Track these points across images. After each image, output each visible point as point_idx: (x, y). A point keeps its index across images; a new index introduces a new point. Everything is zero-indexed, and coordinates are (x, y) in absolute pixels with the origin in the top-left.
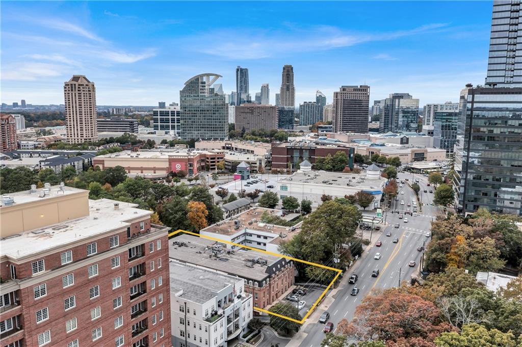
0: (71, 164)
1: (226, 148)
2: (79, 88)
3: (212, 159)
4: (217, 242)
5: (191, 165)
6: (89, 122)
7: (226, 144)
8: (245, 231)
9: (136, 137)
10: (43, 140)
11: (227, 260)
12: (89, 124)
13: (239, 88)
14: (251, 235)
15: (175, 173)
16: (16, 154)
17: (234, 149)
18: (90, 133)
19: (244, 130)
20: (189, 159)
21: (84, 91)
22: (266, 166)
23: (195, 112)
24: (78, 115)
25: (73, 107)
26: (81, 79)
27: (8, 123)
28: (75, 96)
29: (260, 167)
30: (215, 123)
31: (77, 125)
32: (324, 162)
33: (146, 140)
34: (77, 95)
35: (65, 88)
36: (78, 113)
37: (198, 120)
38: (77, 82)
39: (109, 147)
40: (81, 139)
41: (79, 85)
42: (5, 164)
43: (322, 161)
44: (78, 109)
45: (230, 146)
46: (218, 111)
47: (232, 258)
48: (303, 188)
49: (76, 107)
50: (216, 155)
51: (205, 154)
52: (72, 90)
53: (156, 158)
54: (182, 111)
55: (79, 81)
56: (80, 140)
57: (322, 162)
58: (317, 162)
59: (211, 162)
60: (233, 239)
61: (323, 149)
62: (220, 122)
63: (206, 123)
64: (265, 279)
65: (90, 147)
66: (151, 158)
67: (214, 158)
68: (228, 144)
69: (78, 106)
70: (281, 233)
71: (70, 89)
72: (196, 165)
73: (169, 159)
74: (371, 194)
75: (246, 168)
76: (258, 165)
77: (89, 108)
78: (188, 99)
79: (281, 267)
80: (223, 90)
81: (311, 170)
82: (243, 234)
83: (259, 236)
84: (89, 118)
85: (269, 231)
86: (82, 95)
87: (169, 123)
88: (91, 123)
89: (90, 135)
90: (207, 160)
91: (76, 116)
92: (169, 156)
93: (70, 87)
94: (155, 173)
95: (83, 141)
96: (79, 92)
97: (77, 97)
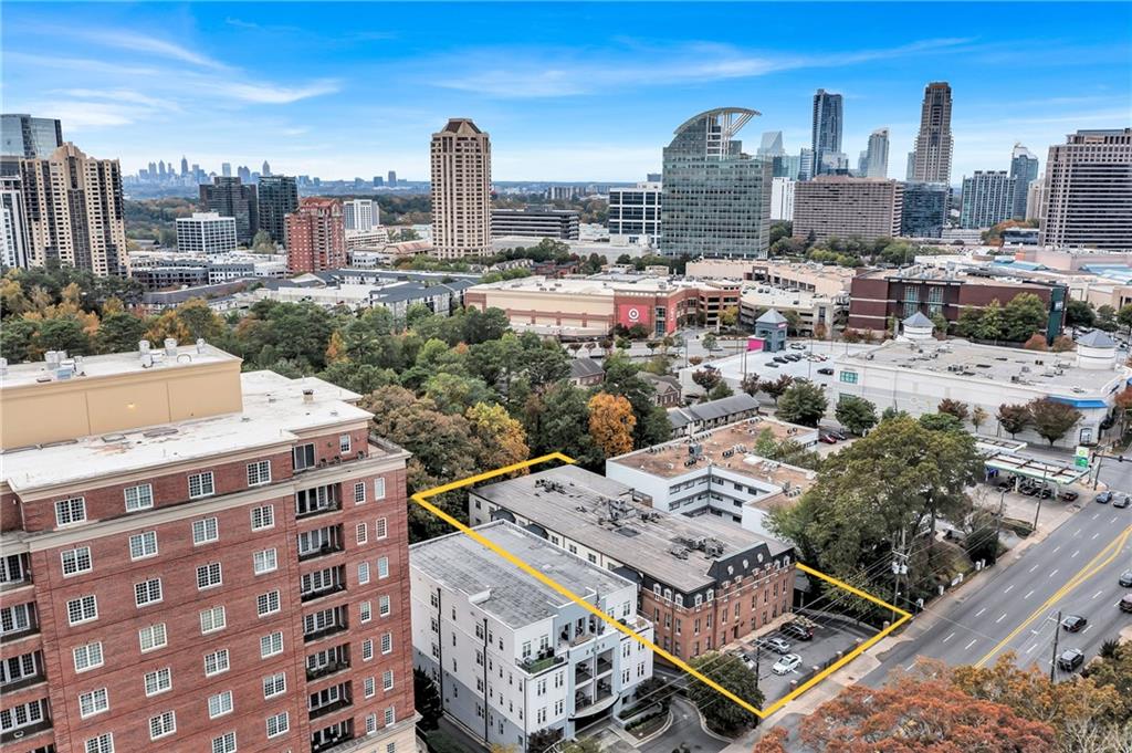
0: (426, 300)
1: (754, 277)
2: (458, 145)
3: (711, 300)
4: (633, 490)
5: (662, 313)
6: (476, 215)
7: (754, 268)
8: (710, 470)
9: (567, 247)
10: (395, 250)
11: (635, 533)
12: (476, 220)
13: (818, 141)
14: (721, 481)
15: (626, 327)
16: (337, 277)
17: (772, 280)
18: (476, 238)
19: (812, 238)
20: (657, 299)
21: (467, 151)
22: (835, 323)
23: (695, 195)
24: (455, 201)
25: (445, 184)
26: (464, 126)
27: (330, 216)
28: (451, 161)
29: (821, 324)
30: (737, 221)
31: (452, 222)
32: (980, 320)
33: (588, 256)
34: (454, 159)
35: (433, 145)
36: (455, 196)
37: (699, 214)
38: (456, 132)
39: (510, 267)
40: (459, 251)
41: (459, 139)
42: (311, 295)
43: (973, 317)
44: (455, 188)
45: (763, 272)
46: (745, 192)
47: (647, 529)
48: (896, 379)
49: (451, 184)
50: (720, 293)
51: (698, 290)
52: (445, 150)
53: (590, 295)
54: (666, 192)
55: (460, 131)
56: (456, 253)
57: (976, 319)
58: (962, 319)
59: (710, 308)
60: (676, 487)
61: (983, 286)
62: (749, 218)
63: (717, 220)
64: (703, 590)
65: (472, 267)
66: (580, 294)
67: (717, 300)
68: (760, 268)
69: (455, 183)
70: (788, 485)
71: (441, 148)
72: (673, 313)
73: (615, 297)
74: (1071, 407)
75: (777, 325)
76: (816, 317)
77: (475, 187)
78: (679, 165)
79: (752, 566)
80: (784, 147)
81: (930, 336)
82: (704, 477)
83: (738, 487)
84: (476, 206)
85: (762, 477)
86: (464, 159)
87: (641, 218)
88: (478, 218)
89: (476, 243)
90: (702, 303)
91: (452, 203)
92: (615, 291)
93: (441, 144)
94: (585, 325)
95: (463, 254)
96: (459, 154)
97: (454, 164)
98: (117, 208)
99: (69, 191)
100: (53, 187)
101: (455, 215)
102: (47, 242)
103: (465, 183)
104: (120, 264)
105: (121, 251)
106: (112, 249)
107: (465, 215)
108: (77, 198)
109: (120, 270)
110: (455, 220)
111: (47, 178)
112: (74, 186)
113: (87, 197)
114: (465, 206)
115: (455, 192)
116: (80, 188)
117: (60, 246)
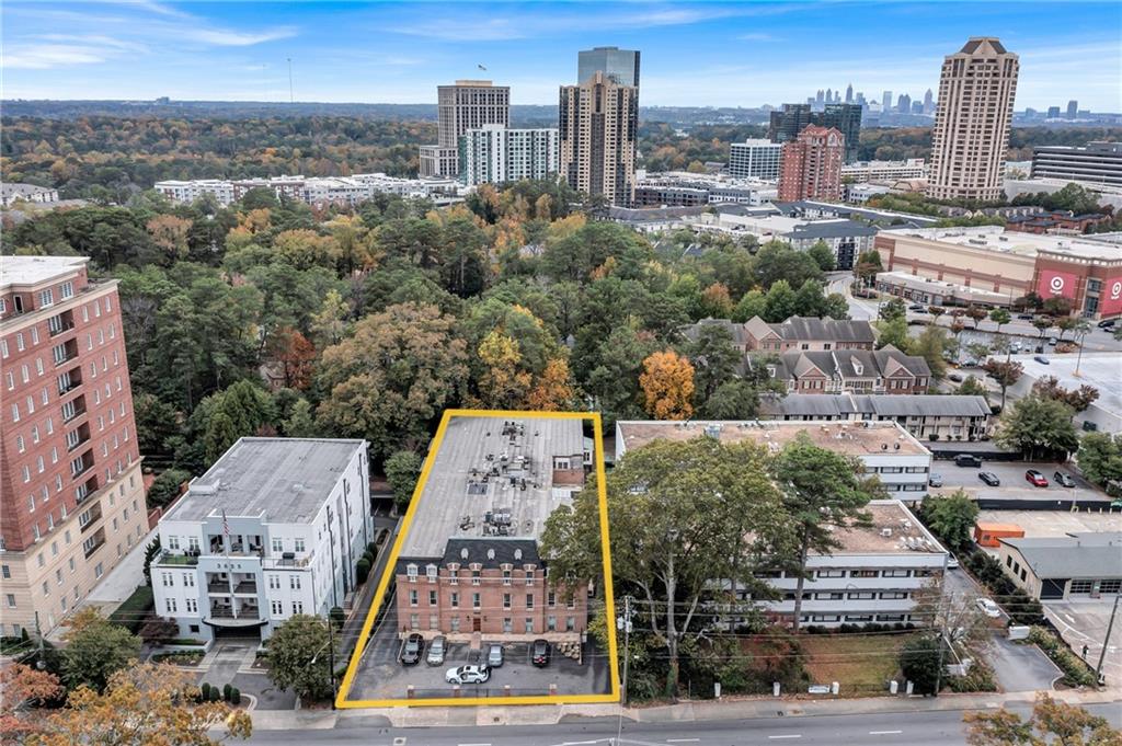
2: (971, 68)
6: (979, 151)
10: (906, 186)
12: (979, 156)
16: (799, 209)
18: (976, 178)
20: (1092, 267)
21: (981, 75)
24: (957, 134)
26: (985, 47)
27: (825, 146)
28: (959, 87)
31: (950, 157)
34: (963, 85)
35: (944, 69)
36: (957, 129)
38: (972, 53)
40: (952, 191)
41: (975, 61)
44: (959, 118)
52: (955, 75)
55: (977, 52)
56: (948, 193)
69: (960, 112)
71: (951, 72)
73: (1038, 260)
77: (984, 118)
79: (501, 559)
84: (981, 140)
86: (975, 85)
88: (984, 154)
89: (975, 183)
91: (953, 136)
92: (1039, 251)
93: (953, 67)
94: (996, 290)
95: (956, 195)
96: (971, 78)
97: (962, 90)
98: (630, 131)
99: (593, 115)
100: (581, 110)
101: (954, 150)
102: (571, 159)
103: (971, 113)
104: (626, 182)
105: (629, 168)
106: (621, 167)
107: (966, 151)
108: (598, 120)
109: (626, 187)
110: (954, 155)
111: (577, 103)
112: (598, 110)
113: (606, 120)
114: (968, 140)
115: (958, 123)
116: (602, 112)
117: (580, 162)
